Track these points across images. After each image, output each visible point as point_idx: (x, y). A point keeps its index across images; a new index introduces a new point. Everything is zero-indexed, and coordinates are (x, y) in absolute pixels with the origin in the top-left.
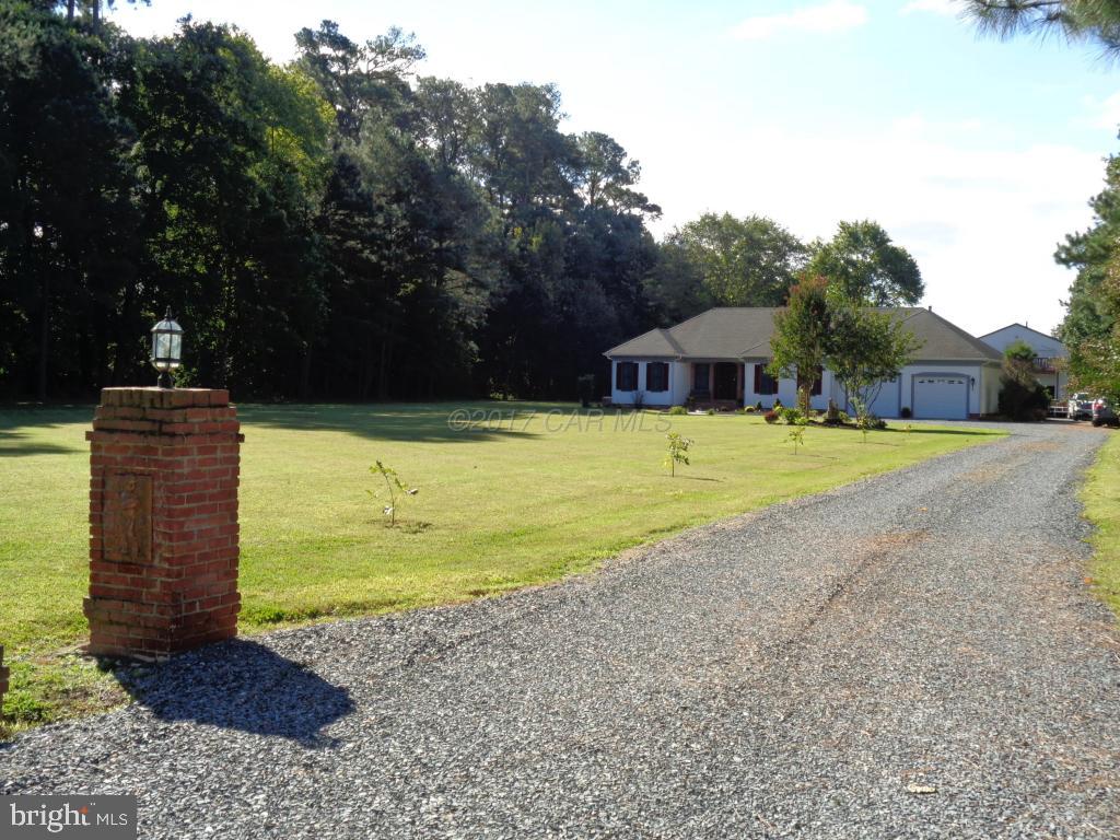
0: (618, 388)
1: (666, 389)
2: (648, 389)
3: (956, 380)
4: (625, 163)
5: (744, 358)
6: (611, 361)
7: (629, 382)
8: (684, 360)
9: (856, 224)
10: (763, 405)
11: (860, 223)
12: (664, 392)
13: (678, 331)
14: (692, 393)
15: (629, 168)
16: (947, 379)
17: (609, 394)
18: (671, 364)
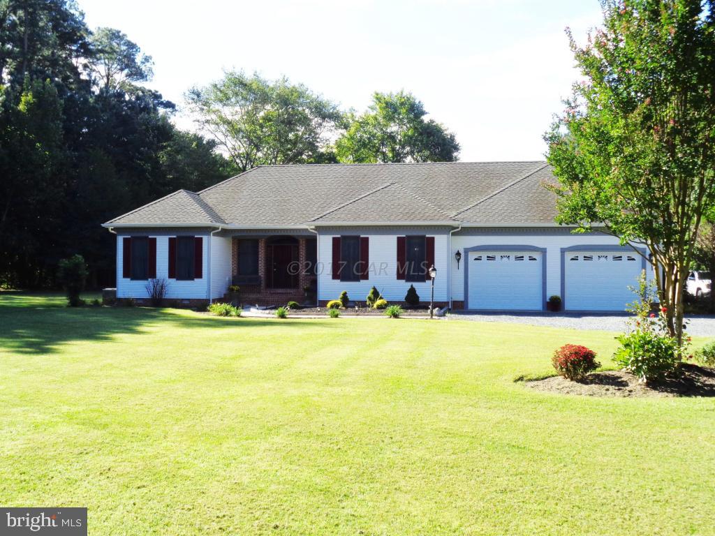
0: (126, 275)
1: (199, 275)
2: (171, 276)
4: (138, 59)
5: (318, 228)
6: (114, 237)
7: (141, 266)
8: (224, 233)
9: (391, 94)
10: (350, 298)
11: (395, 94)
12: (196, 280)
13: (211, 195)
14: (235, 280)
15: (143, 63)
17: (113, 283)
18: (205, 238)
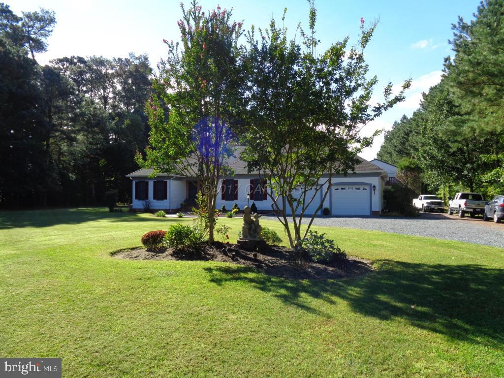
0: (136, 198)
1: (166, 198)
2: (154, 199)
3: (361, 187)
6: (132, 181)
8: (180, 179)
12: (165, 200)
16: (354, 187)
17: (131, 202)
18: (168, 181)
